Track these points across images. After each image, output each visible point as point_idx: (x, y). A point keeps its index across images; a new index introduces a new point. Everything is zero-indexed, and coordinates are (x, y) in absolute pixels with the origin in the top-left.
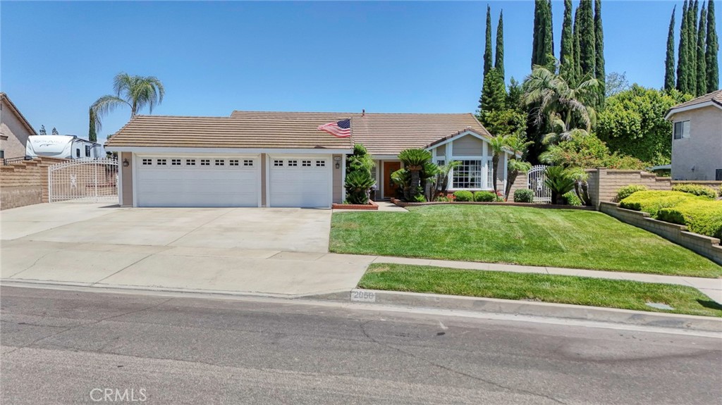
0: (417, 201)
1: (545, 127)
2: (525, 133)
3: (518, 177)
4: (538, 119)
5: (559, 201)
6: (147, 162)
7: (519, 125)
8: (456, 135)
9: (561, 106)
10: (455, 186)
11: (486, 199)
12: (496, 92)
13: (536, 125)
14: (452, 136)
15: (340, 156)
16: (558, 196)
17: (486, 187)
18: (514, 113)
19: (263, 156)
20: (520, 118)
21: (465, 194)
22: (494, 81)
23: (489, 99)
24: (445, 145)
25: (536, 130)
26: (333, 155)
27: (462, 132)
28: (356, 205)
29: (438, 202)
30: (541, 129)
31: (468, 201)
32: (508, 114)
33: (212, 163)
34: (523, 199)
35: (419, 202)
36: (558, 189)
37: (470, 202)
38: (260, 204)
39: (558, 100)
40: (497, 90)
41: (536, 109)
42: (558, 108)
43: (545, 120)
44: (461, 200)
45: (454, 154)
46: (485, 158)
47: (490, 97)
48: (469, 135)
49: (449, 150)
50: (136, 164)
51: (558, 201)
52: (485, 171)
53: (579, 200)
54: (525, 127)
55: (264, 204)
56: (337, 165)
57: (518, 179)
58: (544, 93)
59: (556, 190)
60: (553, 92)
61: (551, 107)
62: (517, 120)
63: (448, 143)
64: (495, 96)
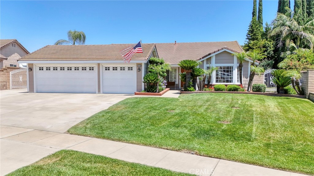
0: (188, 91)
1: (284, 49)
2: (273, 52)
3: (255, 76)
4: (280, 44)
5: (282, 91)
6: (41, 69)
7: (269, 48)
8: (217, 51)
9: (294, 36)
10: (217, 81)
11: (234, 90)
12: (255, 30)
13: (279, 48)
14: (214, 52)
15: (141, 65)
16: (281, 88)
17: (235, 82)
18: (266, 41)
19: (99, 64)
20: (270, 44)
21: (220, 87)
22: (255, 24)
23: (252, 34)
24: (211, 57)
25: (279, 50)
26: (137, 64)
27: (221, 50)
28: (150, 93)
29: (204, 91)
30: (282, 49)
31: (222, 91)
32: (262, 42)
33: (73, 69)
34: (258, 90)
35: (191, 91)
36: (280, 83)
37: (223, 91)
38: (97, 92)
39: (292, 33)
40: (256, 29)
41: (279, 39)
42: (291, 37)
43: (284, 45)
44: (218, 90)
45: (216, 63)
46: (235, 65)
47: (252, 33)
48: (225, 51)
49: (213, 60)
50: (36, 70)
51: (280, 92)
52: (235, 72)
53: (295, 91)
54: (272, 49)
55: (99, 91)
56: (139, 70)
57: (255, 77)
58: (282, 28)
59: (279, 84)
60: (289, 28)
61: (287, 36)
62: (268, 45)
63: (212, 56)
64: (255, 33)
